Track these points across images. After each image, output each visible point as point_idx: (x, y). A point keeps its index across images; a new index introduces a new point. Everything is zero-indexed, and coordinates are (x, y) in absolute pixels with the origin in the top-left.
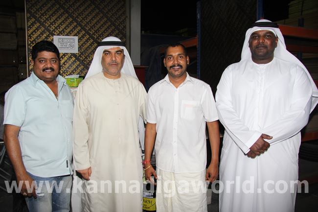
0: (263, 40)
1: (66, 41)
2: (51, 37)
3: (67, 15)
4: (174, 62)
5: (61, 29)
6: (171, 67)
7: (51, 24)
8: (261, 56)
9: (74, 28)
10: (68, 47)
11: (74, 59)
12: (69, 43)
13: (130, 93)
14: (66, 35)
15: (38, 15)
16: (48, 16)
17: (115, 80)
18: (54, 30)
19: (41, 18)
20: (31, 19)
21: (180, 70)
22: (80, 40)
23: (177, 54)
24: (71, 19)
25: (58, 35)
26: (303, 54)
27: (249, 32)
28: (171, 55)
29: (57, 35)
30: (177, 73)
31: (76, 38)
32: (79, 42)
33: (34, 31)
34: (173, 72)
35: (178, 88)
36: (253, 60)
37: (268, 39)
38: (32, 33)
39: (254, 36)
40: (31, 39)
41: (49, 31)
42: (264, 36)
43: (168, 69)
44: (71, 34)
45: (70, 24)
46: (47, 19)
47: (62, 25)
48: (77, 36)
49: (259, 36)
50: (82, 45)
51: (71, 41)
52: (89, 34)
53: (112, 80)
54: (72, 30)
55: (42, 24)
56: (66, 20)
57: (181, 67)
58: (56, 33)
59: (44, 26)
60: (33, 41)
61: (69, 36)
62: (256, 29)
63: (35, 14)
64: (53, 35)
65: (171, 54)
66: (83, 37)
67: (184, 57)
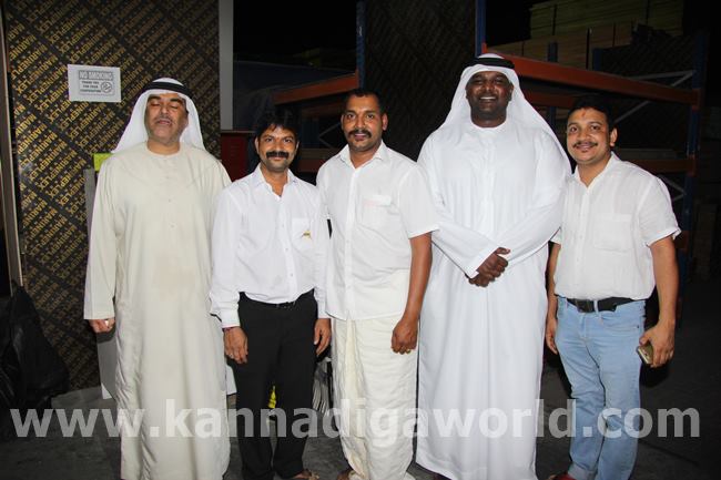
0: (492, 86)
1: (94, 75)
2: (63, 68)
3: (95, 21)
4: (357, 124)
5: (84, 51)
6: (351, 133)
7: (63, 38)
8: (488, 113)
9: (112, 50)
10: (99, 88)
11: (112, 114)
12: (101, 82)
13: (194, 181)
14: (94, 65)
15: (33, 17)
16: (54, 21)
17: (168, 157)
18: (68, 53)
19: (39, 25)
20: (16, 25)
21: (366, 140)
22: (124, 75)
23: (365, 109)
24: (104, 31)
25: (78, 63)
26: (558, 111)
27: (468, 73)
28: (353, 112)
29: (76, 64)
30: (360, 144)
31: (117, 71)
32: (122, 79)
33: (25, 53)
34: (355, 142)
35: (359, 169)
36: (473, 121)
37: (499, 86)
38: (19, 57)
39: (476, 79)
40: (17, 69)
41: (57, 53)
42: (493, 81)
43: (346, 134)
44: (104, 61)
45: (103, 40)
46: (52, 28)
47: (85, 42)
48: (118, 66)
49: (485, 81)
50: (129, 86)
51: (107, 76)
52: (144, 63)
53: (162, 156)
54: (106, 54)
55: (42, 39)
56: (93, 31)
57: (369, 134)
58: (72, 60)
59: (47, 43)
60: (22, 74)
61: (100, 65)
62: (478, 68)
63: (24, 15)
64: (67, 62)
65: (354, 108)
66: (130, 68)
67: (377, 116)
